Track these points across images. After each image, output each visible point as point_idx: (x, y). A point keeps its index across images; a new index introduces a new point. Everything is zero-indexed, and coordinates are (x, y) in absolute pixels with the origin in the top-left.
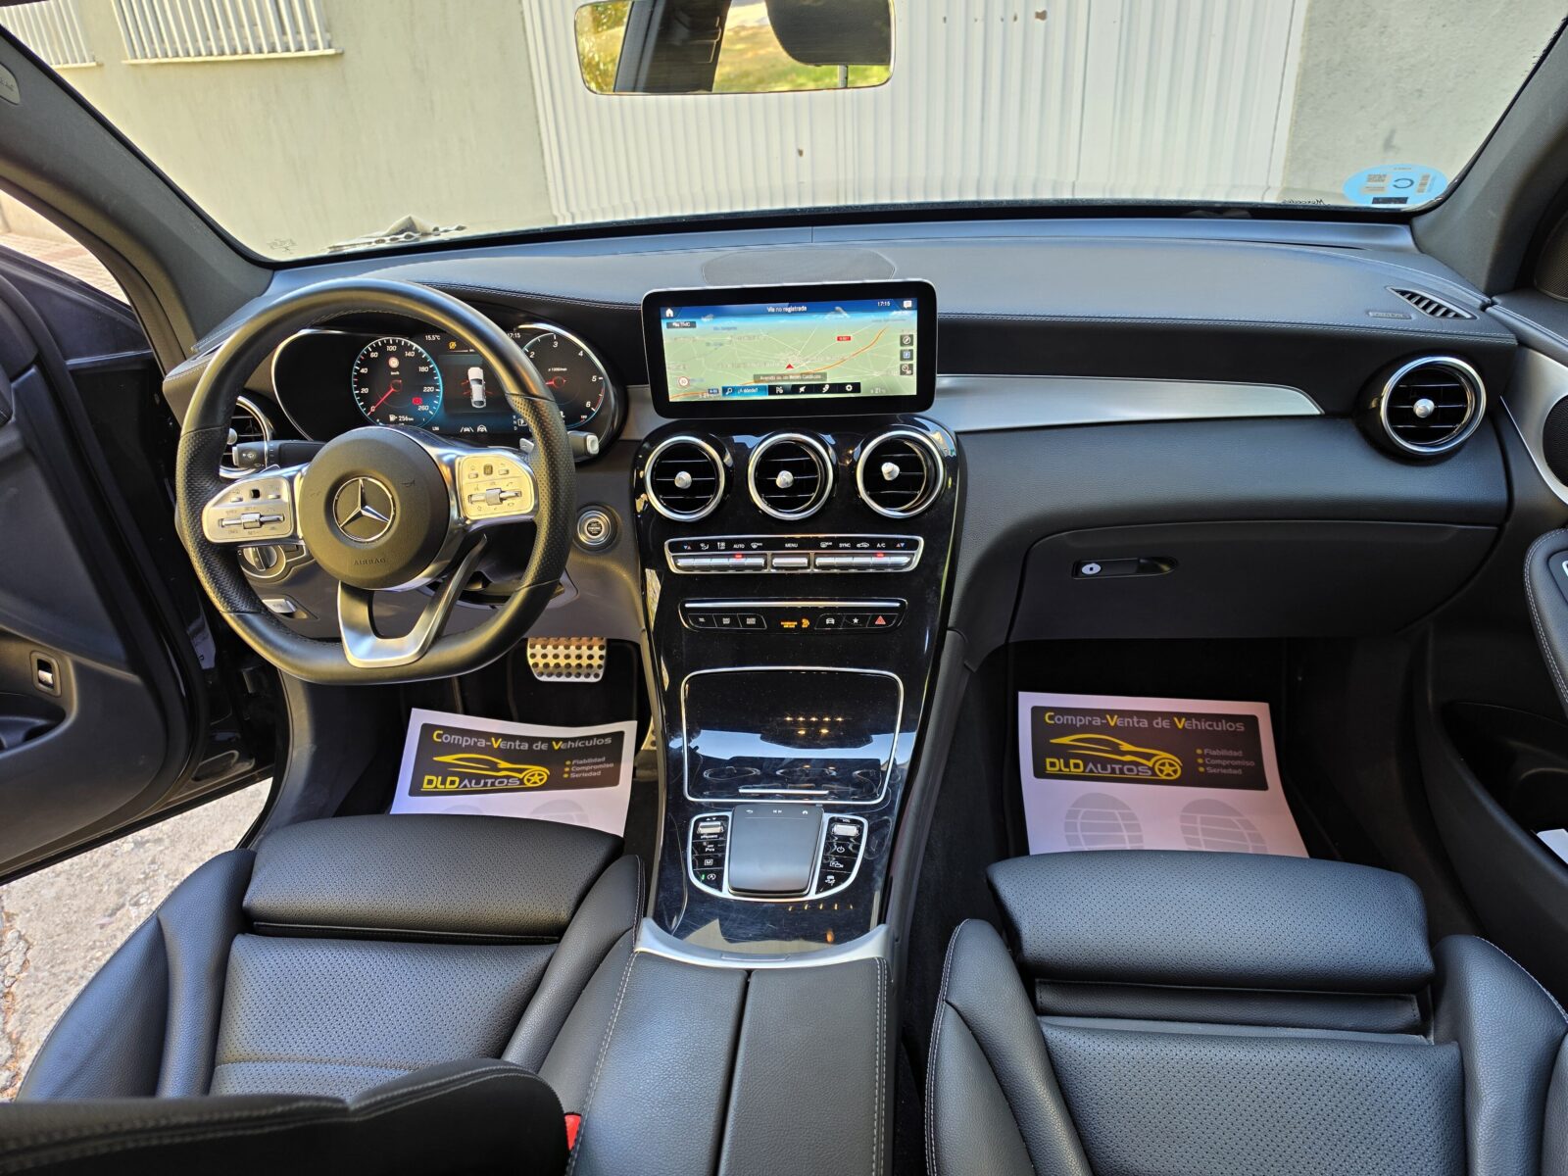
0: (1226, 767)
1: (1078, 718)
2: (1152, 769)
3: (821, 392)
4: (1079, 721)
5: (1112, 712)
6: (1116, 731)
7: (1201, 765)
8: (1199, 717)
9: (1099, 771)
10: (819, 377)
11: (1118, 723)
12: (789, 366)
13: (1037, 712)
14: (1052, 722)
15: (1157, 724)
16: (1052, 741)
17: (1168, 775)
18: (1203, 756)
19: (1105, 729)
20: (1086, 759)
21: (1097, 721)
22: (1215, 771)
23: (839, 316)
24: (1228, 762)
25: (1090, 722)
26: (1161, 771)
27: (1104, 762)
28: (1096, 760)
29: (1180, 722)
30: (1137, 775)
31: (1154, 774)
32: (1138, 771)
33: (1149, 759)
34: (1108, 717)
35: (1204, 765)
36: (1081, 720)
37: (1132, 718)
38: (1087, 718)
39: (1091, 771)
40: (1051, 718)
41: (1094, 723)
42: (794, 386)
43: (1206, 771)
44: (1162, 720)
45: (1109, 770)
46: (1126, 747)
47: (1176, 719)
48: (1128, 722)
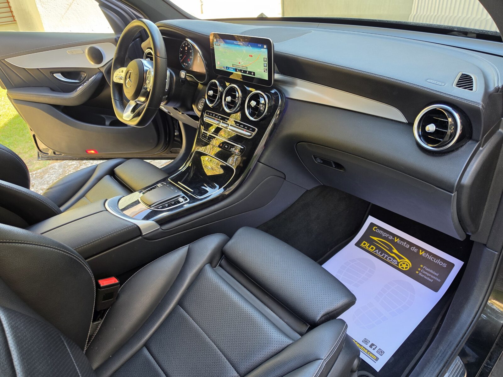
0: (428, 277)
1: (385, 233)
2: (398, 263)
3: (246, 73)
4: (384, 234)
5: (398, 237)
6: (396, 245)
7: (418, 271)
8: (430, 254)
9: (379, 254)
10: (246, 68)
11: (398, 242)
12: (239, 63)
13: (372, 225)
14: (375, 231)
15: (413, 249)
16: (370, 237)
17: (403, 268)
18: (422, 268)
19: (392, 242)
20: (377, 248)
21: (391, 238)
22: (422, 275)
23: (250, 48)
24: (430, 275)
25: (388, 237)
26: (401, 265)
27: (383, 251)
28: (380, 249)
29: (421, 252)
30: (391, 262)
31: (398, 265)
32: (393, 261)
33: (400, 259)
34: (396, 238)
35: (420, 272)
36: (385, 234)
37: (404, 242)
38: (388, 235)
39: (376, 252)
40: (375, 229)
41: (389, 237)
42: (240, 70)
43: (419, 273)
44: (415, 248)
45: (382, 255)
46: (395, 251)
47: (421, 250)
48: (402, 243)
